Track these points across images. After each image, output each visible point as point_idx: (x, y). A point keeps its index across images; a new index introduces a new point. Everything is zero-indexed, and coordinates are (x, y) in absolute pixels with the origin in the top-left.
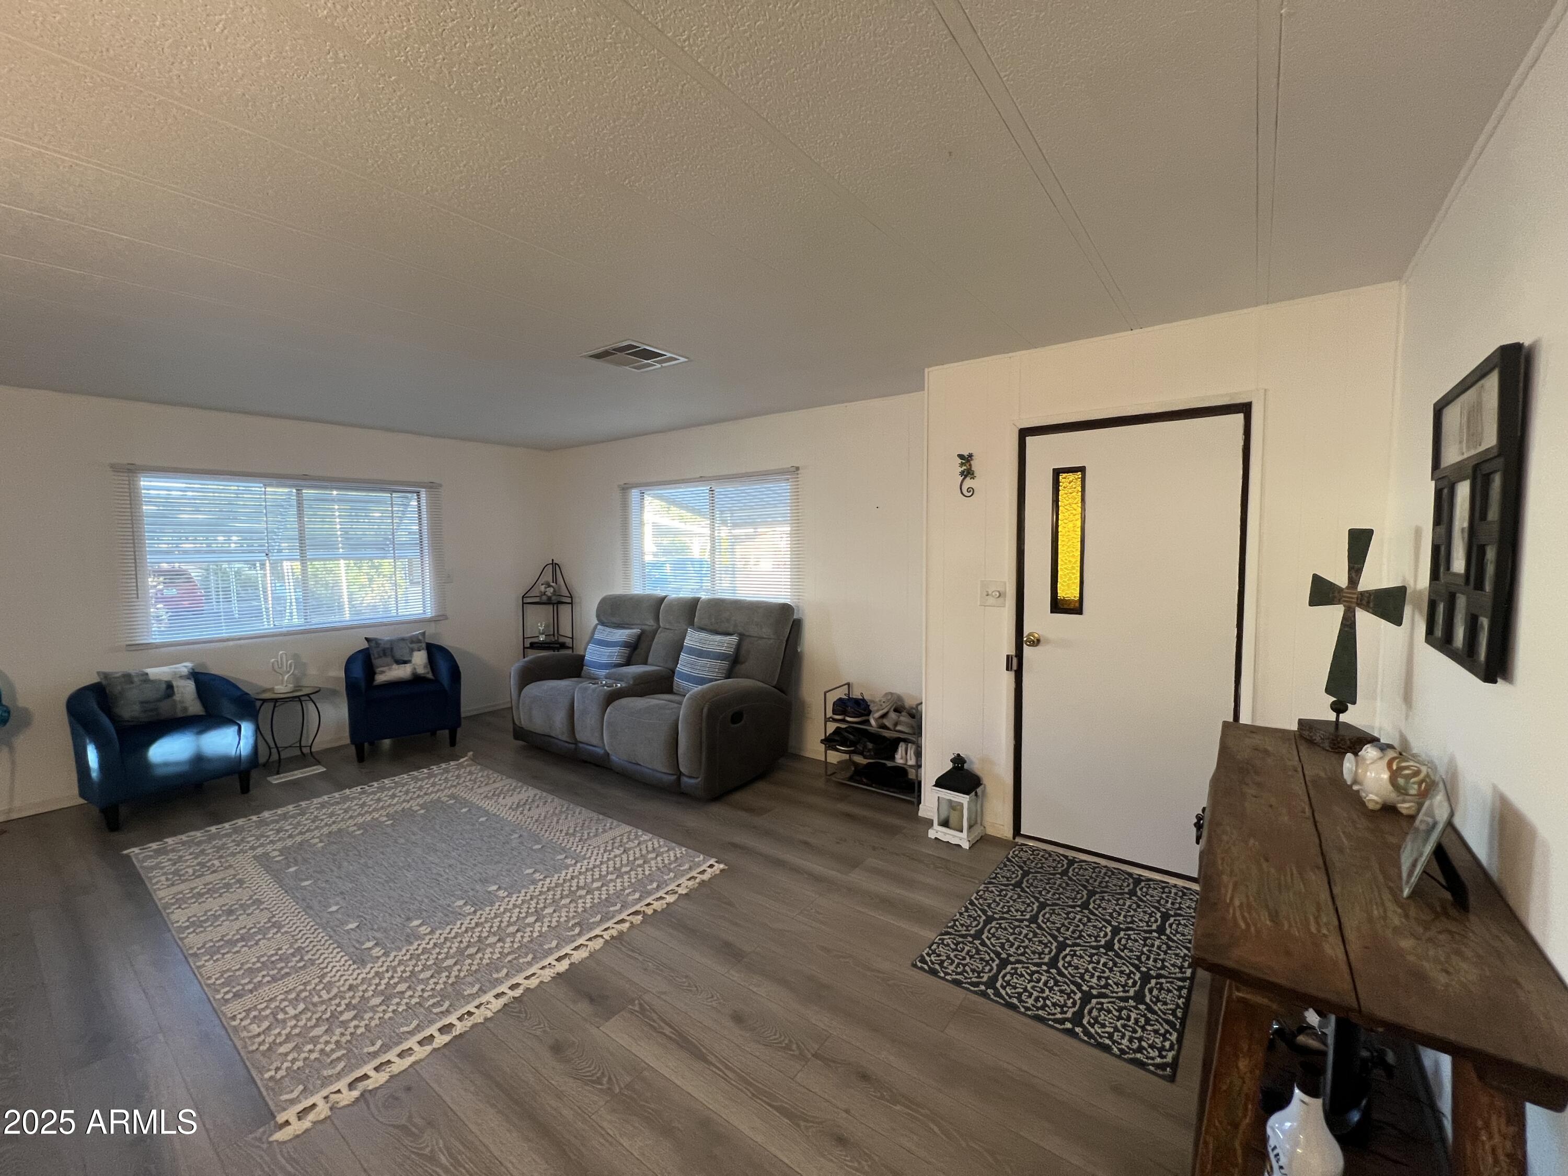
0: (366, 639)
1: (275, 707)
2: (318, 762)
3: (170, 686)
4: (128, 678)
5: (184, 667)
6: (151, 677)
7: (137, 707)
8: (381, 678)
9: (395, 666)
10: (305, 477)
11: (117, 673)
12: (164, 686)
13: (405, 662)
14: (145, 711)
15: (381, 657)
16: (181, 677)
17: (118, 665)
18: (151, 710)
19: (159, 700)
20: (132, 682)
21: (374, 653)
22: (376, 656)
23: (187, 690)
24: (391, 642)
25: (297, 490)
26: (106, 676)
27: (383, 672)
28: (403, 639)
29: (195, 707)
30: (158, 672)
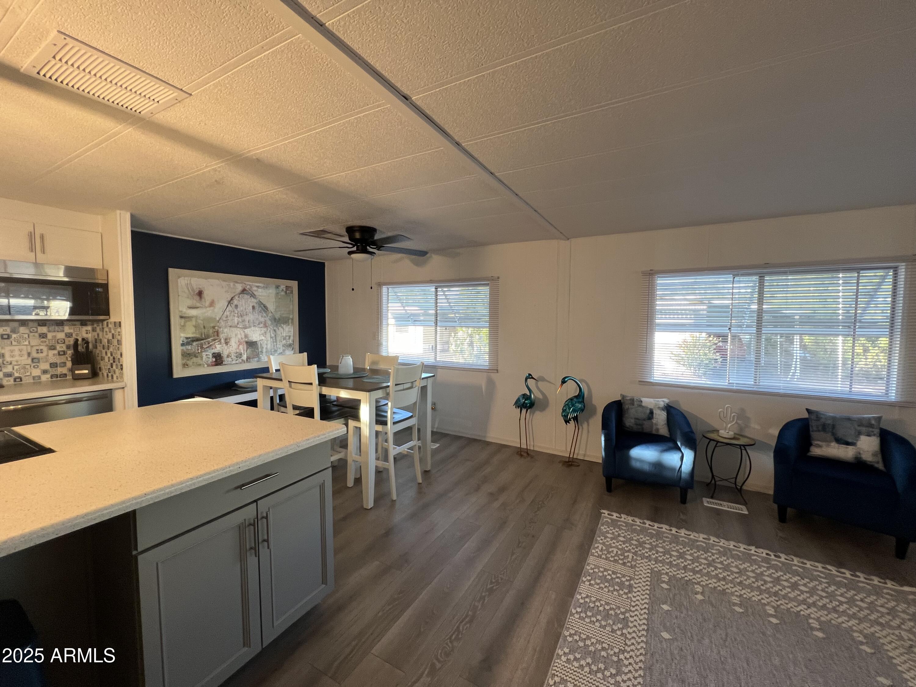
0: (807, 410)
1: (716, 446)
2: (745, 504)
3: (651, 412)
4: (632, 400)
5: (662, 402)
6: (643, 404)
7: (633, 421)
8: (816, 451)
9: (833, 444)
10: (766, 265)
11: (628, 397)
12: (648, 411)
13: (848, 443)
14: (636, 424)
15: (819, 431)
16: (659, 408)
17: (631, 392)
18: (640, 425)
19: (644, 420)
20: (633, 405)
21: (813, 425)
22: (815, 429)
23: (661, 417)
24: (834, 418)
25: (760, 277)
26: (623, 397)
27: (819, 446)
28: (849, 419)
29: (664, 431)
30: (648, 402)
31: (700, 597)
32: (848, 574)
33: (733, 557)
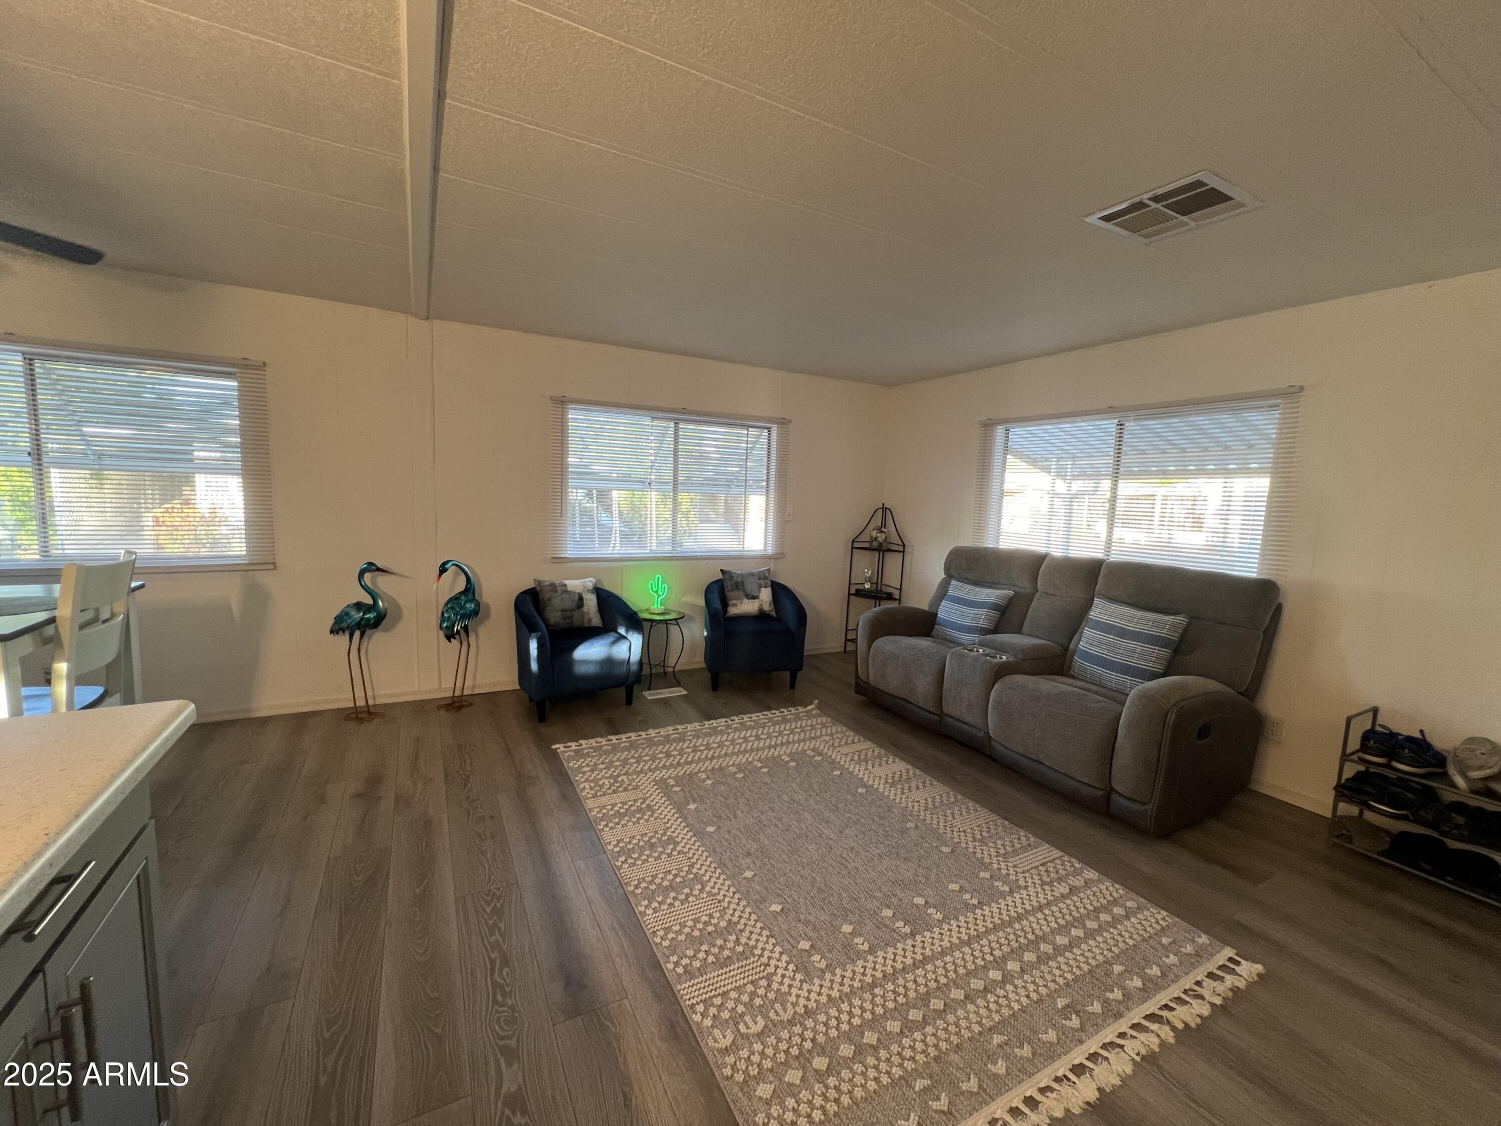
0: (721, 570)
1: (651, 627)
2: (679, 684)
3: (581, 598)
4: (553, 585)
5: (589, 582)
6: (569, 589)
7: (559, 614)
8: (733, 611)
9: (745, 601)
10: (684, 411)
11: (546, 582)
12: (577, 597)
13: (754, 598)
14: (565, 618)
15: (733, 590)
16: (588, 590)
17: (548, 575)
18: (569, 618)
19: (573, 610)
20: (556, 592)
21: (728, 585)
22: (730, 588)
23: (591, 601)
24: (742, 575)
25: (675, 423)
26: (539, 583)
27: (735, 605)
28: (752, 574)
29: (596, 621)
30: (574, 585)
31: (709, 782)
32: (777, 713)
33: (705, 735)
